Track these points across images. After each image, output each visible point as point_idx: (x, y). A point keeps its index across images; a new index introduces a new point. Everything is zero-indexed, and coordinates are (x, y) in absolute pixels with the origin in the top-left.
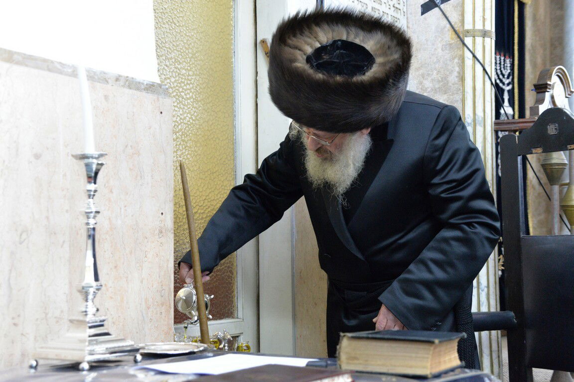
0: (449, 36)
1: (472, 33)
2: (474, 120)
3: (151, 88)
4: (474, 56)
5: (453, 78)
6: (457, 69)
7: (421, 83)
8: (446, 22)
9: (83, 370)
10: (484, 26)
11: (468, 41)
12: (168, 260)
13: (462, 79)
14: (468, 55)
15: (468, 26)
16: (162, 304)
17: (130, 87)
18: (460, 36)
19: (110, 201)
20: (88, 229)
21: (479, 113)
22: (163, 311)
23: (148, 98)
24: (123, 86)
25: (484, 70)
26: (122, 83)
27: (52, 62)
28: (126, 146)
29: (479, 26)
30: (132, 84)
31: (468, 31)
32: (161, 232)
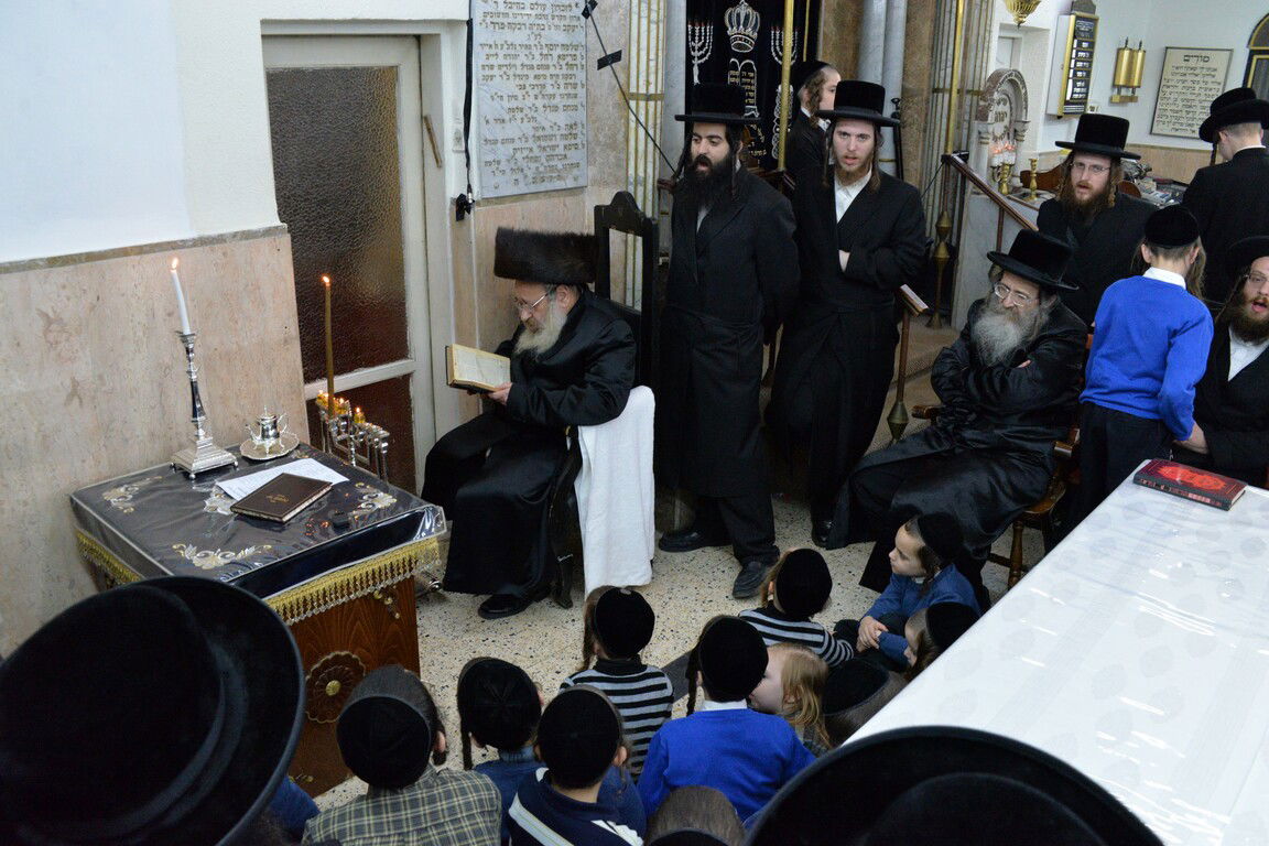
0: (618, 96)
1: (636, 97)
2: (636, 180)
3: (269, 232)
4: (637, 119)
5: (620, 137)
6: (623, 129)
7: (596, 135)
8: (615, 82)
9: (192, 479)
10: (647, 89)
11: (633, 104)
12: (295, 361)
13: (627, 140)
14: (632, 117)
15: (633, 90)
16: (293, 393)
17: (247, 239)
18: (626, 97)
19: (236, 330)
20: (192, 383)
21: (641, 174)
22: (294, 397)
23: (264, 243)
24: (241, 239)
25: (647, 132)
26: (239, 237)
27: (175, 242)
28: (247, 285)
29: (643, 90)
30: (248, 235)
31: (632, 95)
32: (286, 341)
